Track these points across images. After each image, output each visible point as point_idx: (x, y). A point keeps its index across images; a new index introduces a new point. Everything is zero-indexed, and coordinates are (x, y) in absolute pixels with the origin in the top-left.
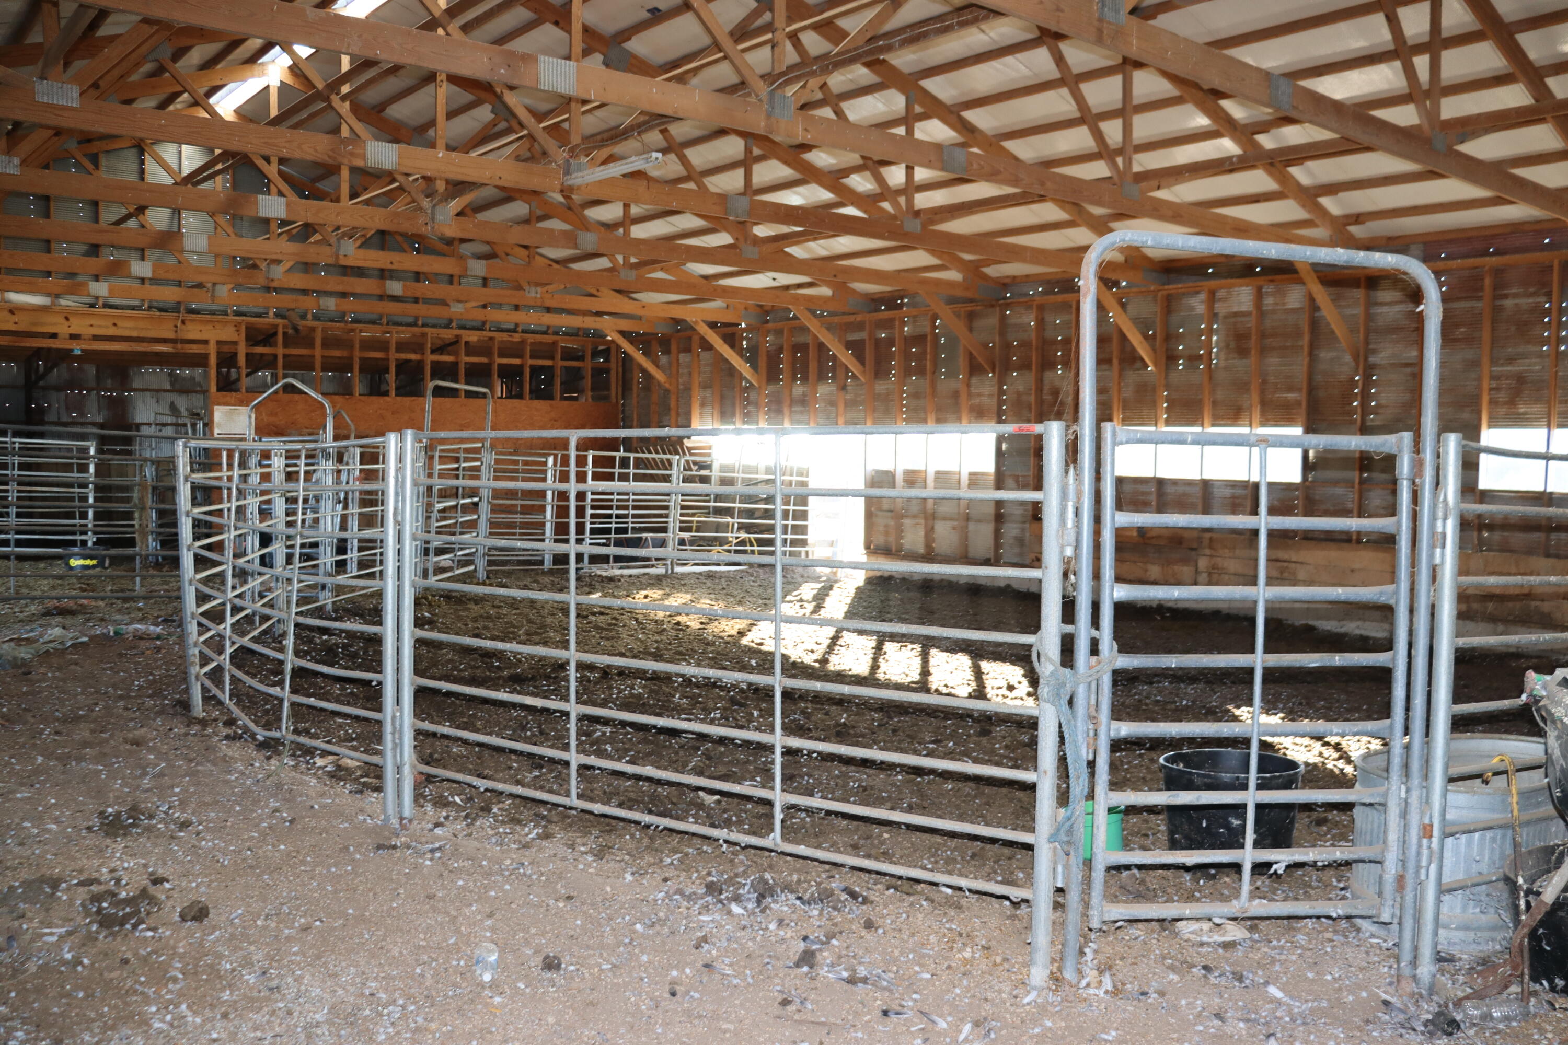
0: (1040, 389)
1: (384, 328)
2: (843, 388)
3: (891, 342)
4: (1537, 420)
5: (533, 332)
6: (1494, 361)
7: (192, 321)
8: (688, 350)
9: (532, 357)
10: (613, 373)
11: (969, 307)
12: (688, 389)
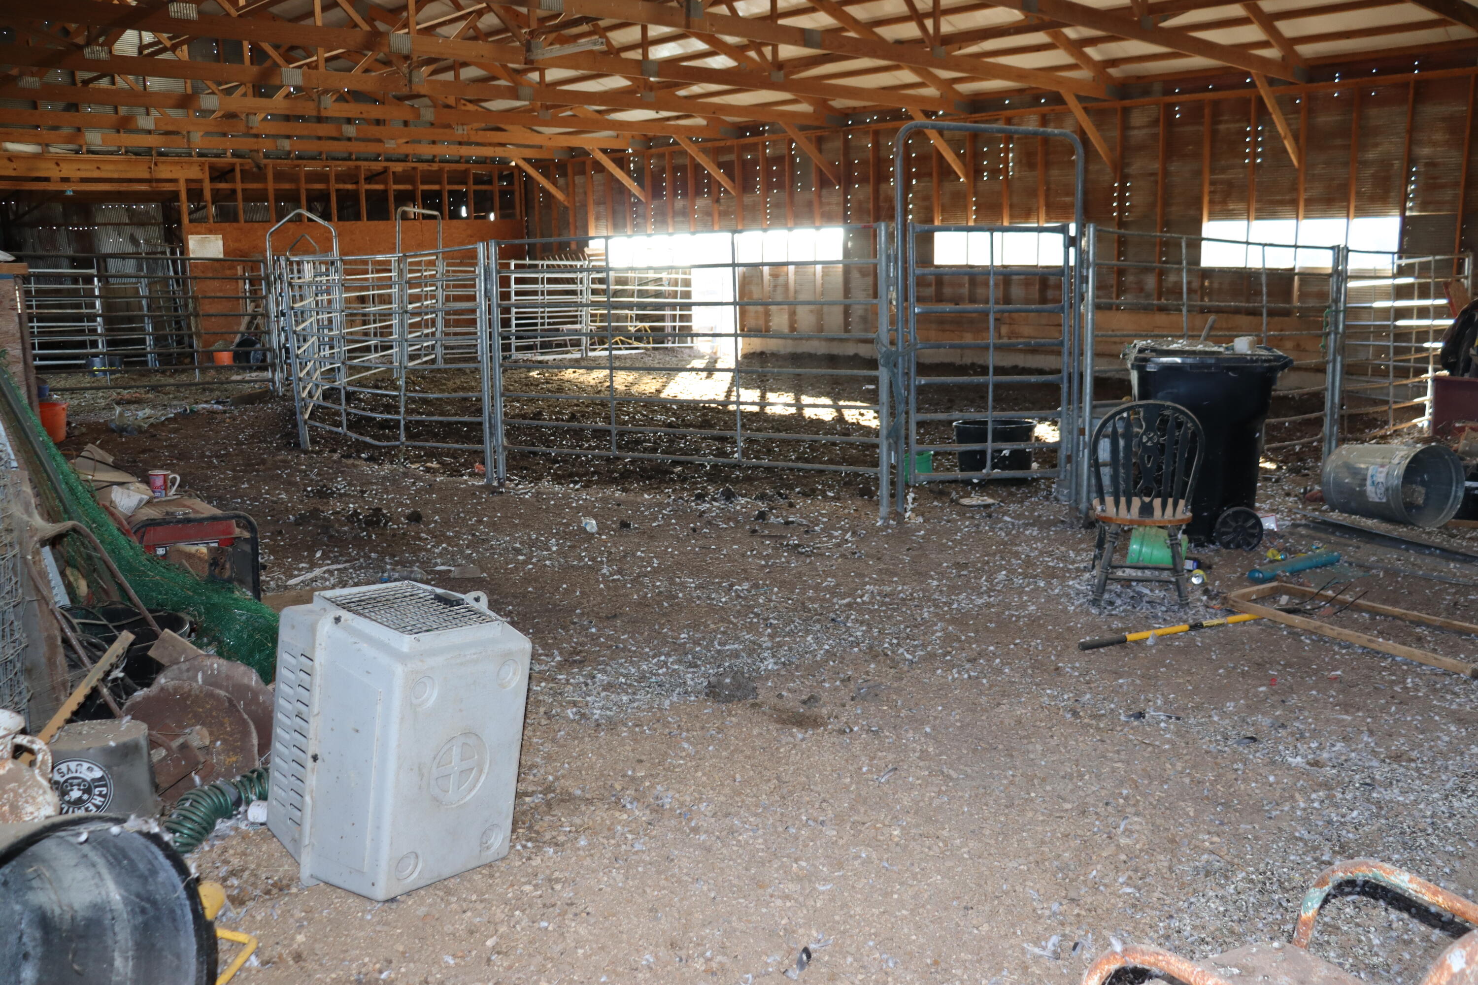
0: (876, 197)
1: (324, 163)
2: (718, 201)
3: (755, 162)
4: (1241, 214)
5: (448, 161)
6: (1213, 171)
7: (163, 162)
8: (583, 172)
9: (449, 183)
10: (517, 194)
11: (819, 133)
12: (584, 205)
